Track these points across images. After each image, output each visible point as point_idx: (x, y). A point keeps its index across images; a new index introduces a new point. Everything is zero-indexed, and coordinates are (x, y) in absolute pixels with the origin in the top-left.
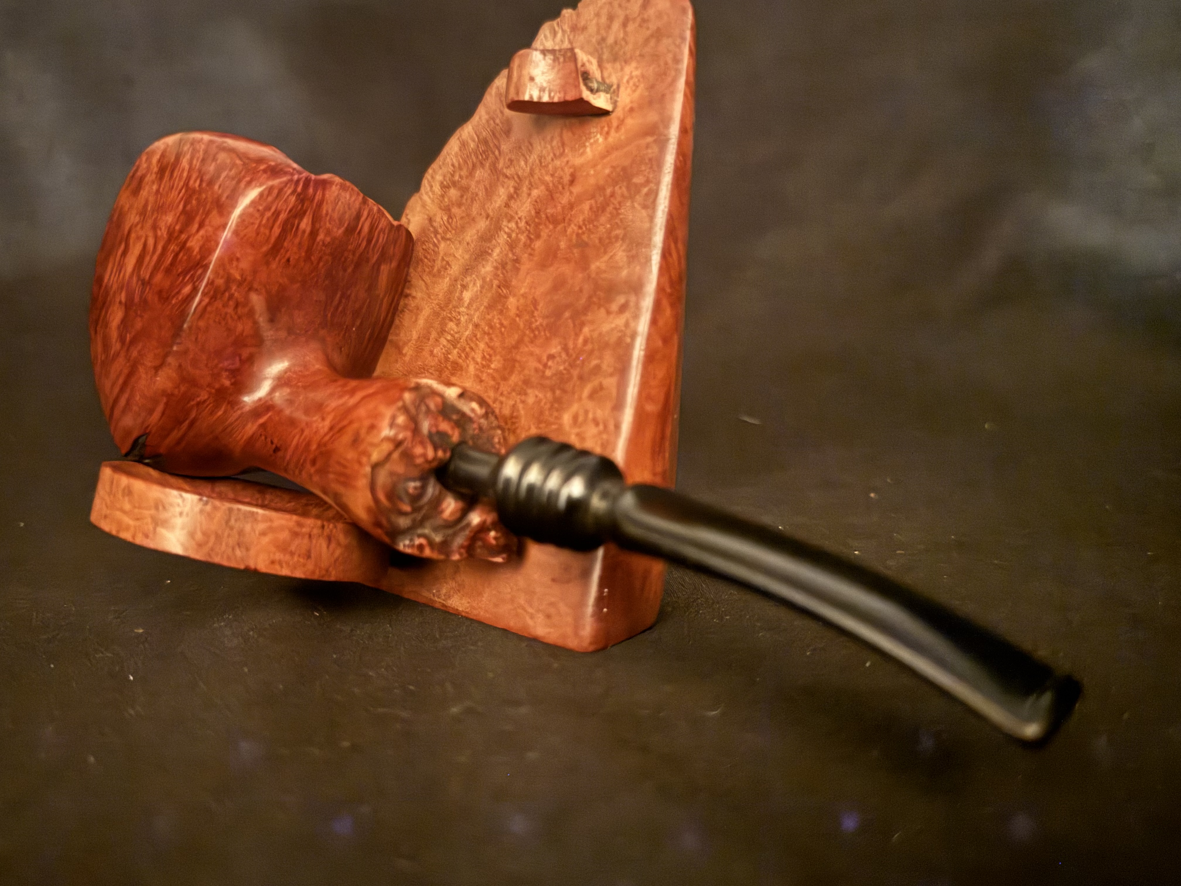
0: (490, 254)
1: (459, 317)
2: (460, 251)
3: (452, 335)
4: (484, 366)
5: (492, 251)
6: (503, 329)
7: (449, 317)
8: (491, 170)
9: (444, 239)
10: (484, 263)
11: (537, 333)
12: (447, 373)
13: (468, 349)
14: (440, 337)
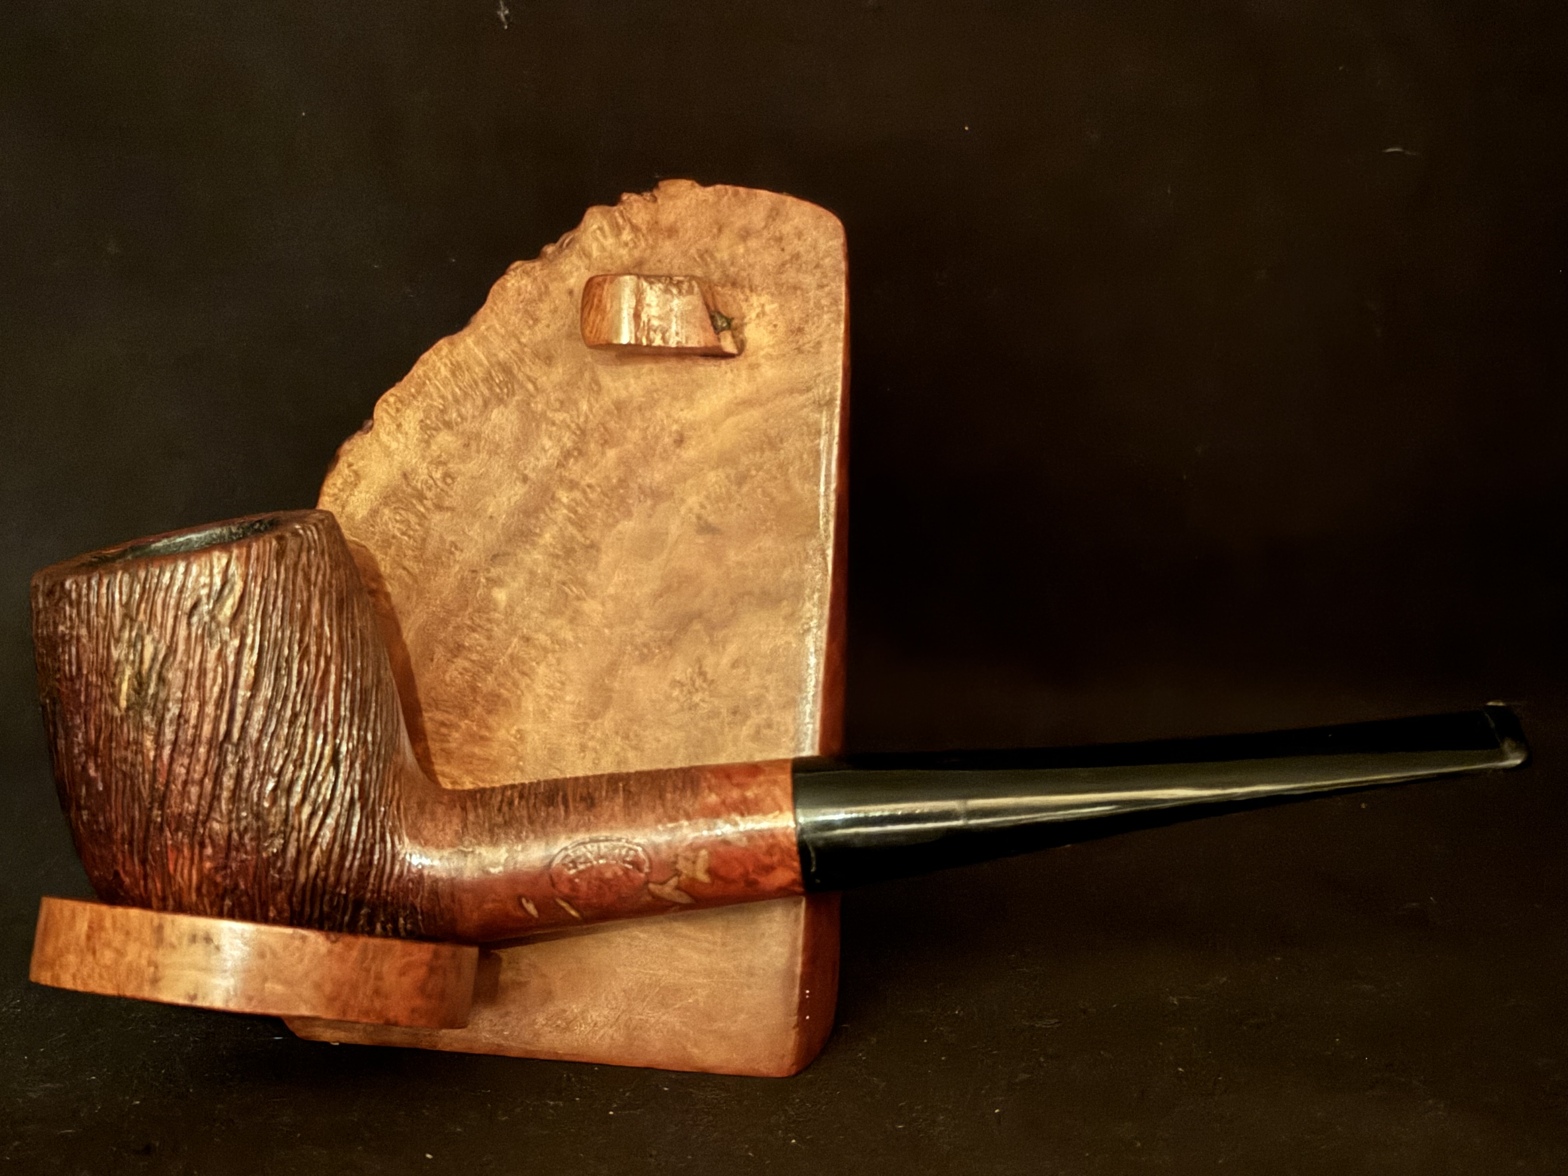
0: (540, 535)
1: (489, 626)
2: (477, 526)
3: (481, 654)
4: (551, 699)
5: (541, 530)
6: (580, 645)
7: (468, 626)
8: (523, 412)
9: (439, 507)
10: (528, 547)
11: (645, 651)
12: (479, 709)
13: (516, 674)
14: (456, 656)
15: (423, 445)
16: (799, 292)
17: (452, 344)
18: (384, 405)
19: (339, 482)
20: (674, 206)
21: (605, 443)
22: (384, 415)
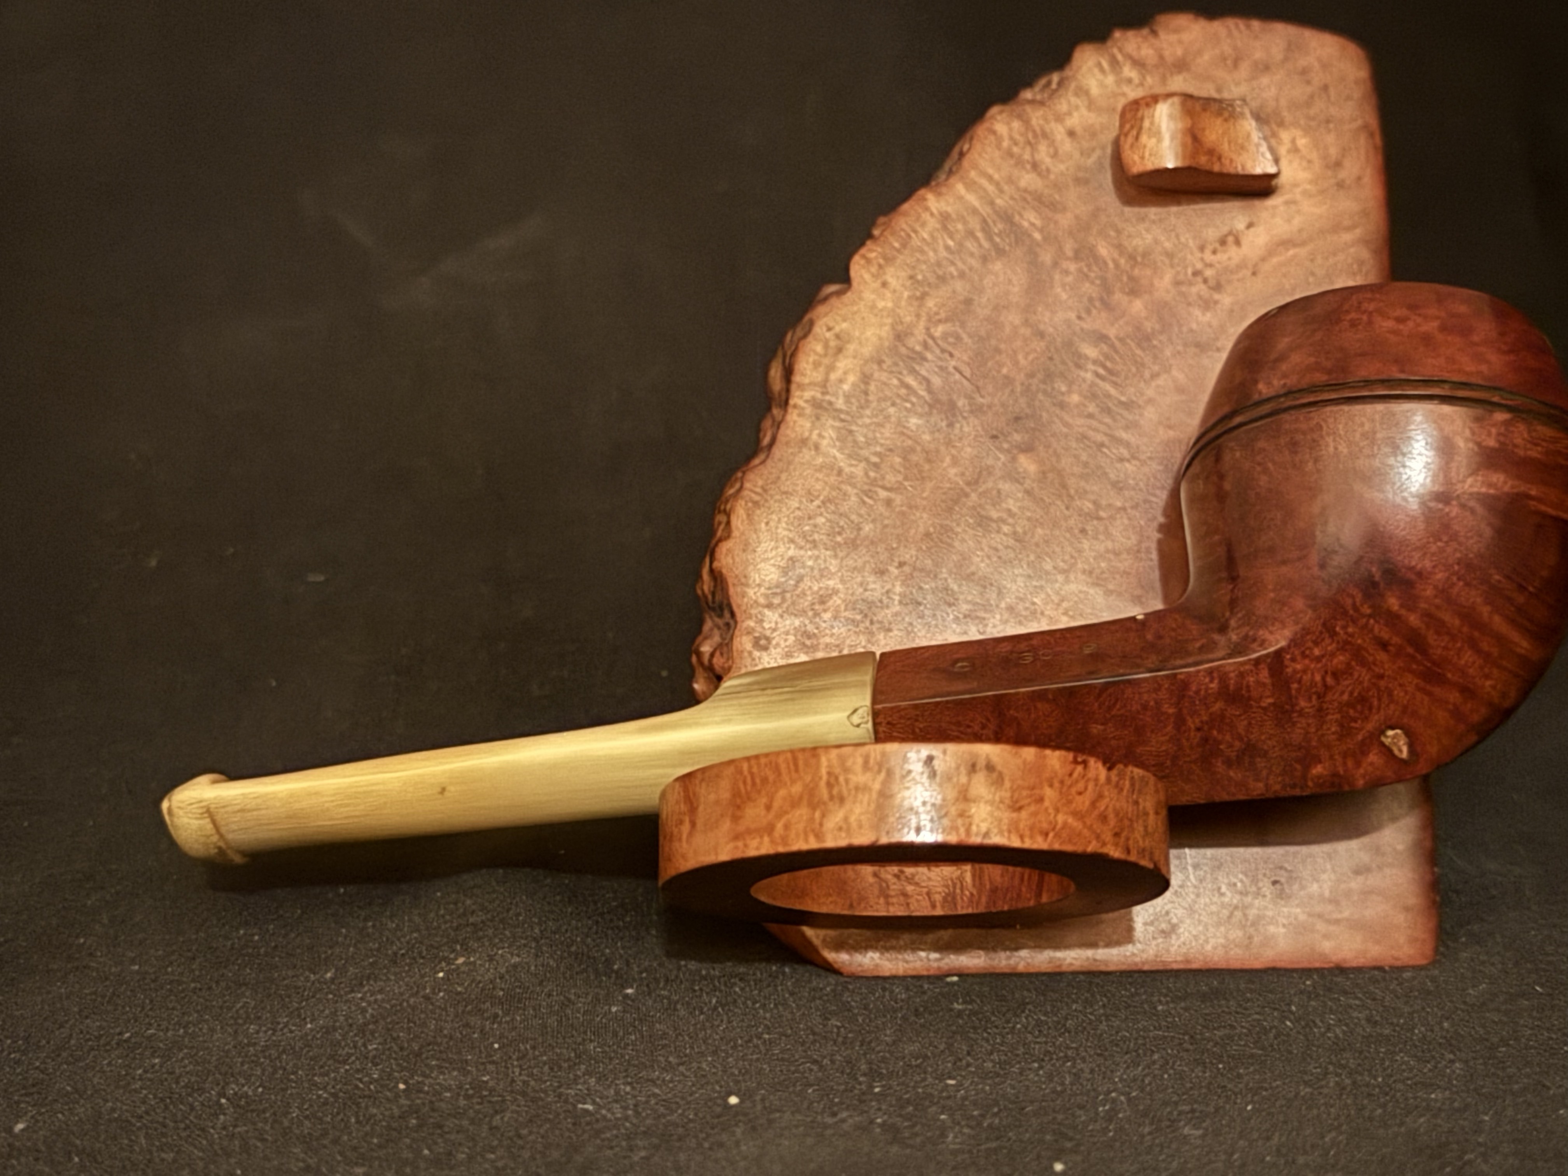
8: (1030, 263)
15: (916, 303)
16: (1331, 126)
17: (939, 195)
18: (863, 262)
19: (819, 348)
20: (1180, 42)
21: (1134, 292)
22: (863, 271)
